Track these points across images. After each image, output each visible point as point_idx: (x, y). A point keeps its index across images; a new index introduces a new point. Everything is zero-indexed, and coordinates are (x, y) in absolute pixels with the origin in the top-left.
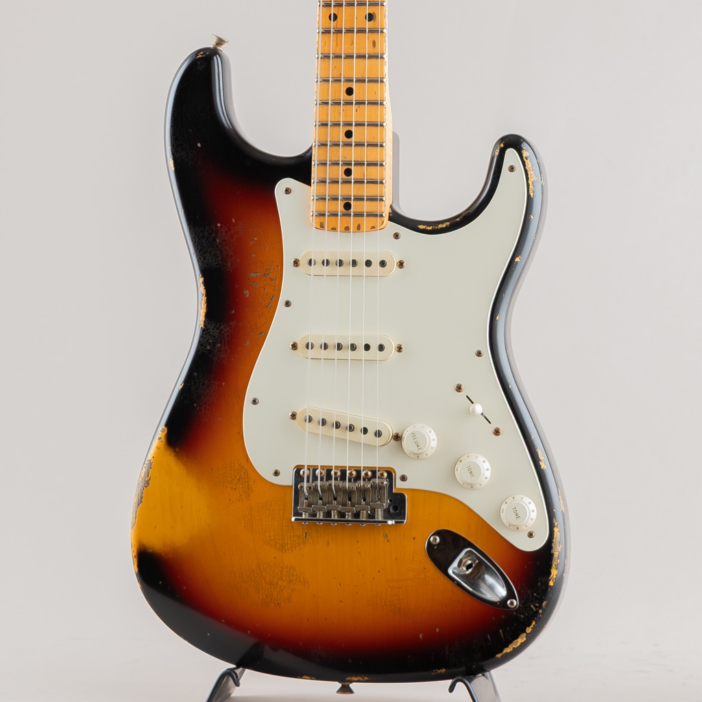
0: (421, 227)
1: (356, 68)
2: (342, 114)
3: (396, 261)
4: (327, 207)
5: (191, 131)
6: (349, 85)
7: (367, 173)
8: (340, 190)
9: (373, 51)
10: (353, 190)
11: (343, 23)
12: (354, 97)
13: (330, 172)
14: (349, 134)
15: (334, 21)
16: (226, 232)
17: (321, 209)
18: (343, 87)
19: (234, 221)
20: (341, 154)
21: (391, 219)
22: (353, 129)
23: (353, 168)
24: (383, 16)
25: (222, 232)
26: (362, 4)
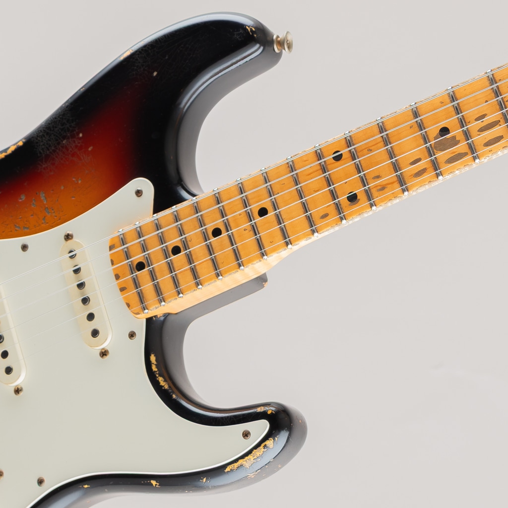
0: (153, 358)
1: (291, 208)
2: (236, 214)
3: (105, 345)
4: (134, 243)
5: (167, 58)
6: (269, 208)
7: (182, 271)
8: (155, 250)
9: (316, 218)
11: (337, 169)
12: (258, 220)
13: (169, 228)
14: (217, 232)
15: (334, 158)
16: (76, 146)
17: (128, 238)
18: (266, 203)
19: (90, 149)
20: (193, 233)
21: (149, 321)
22: (224, 234)
23: (183, 253)
24: (359, 212)
25: (74, 142)
26: (364, 181)
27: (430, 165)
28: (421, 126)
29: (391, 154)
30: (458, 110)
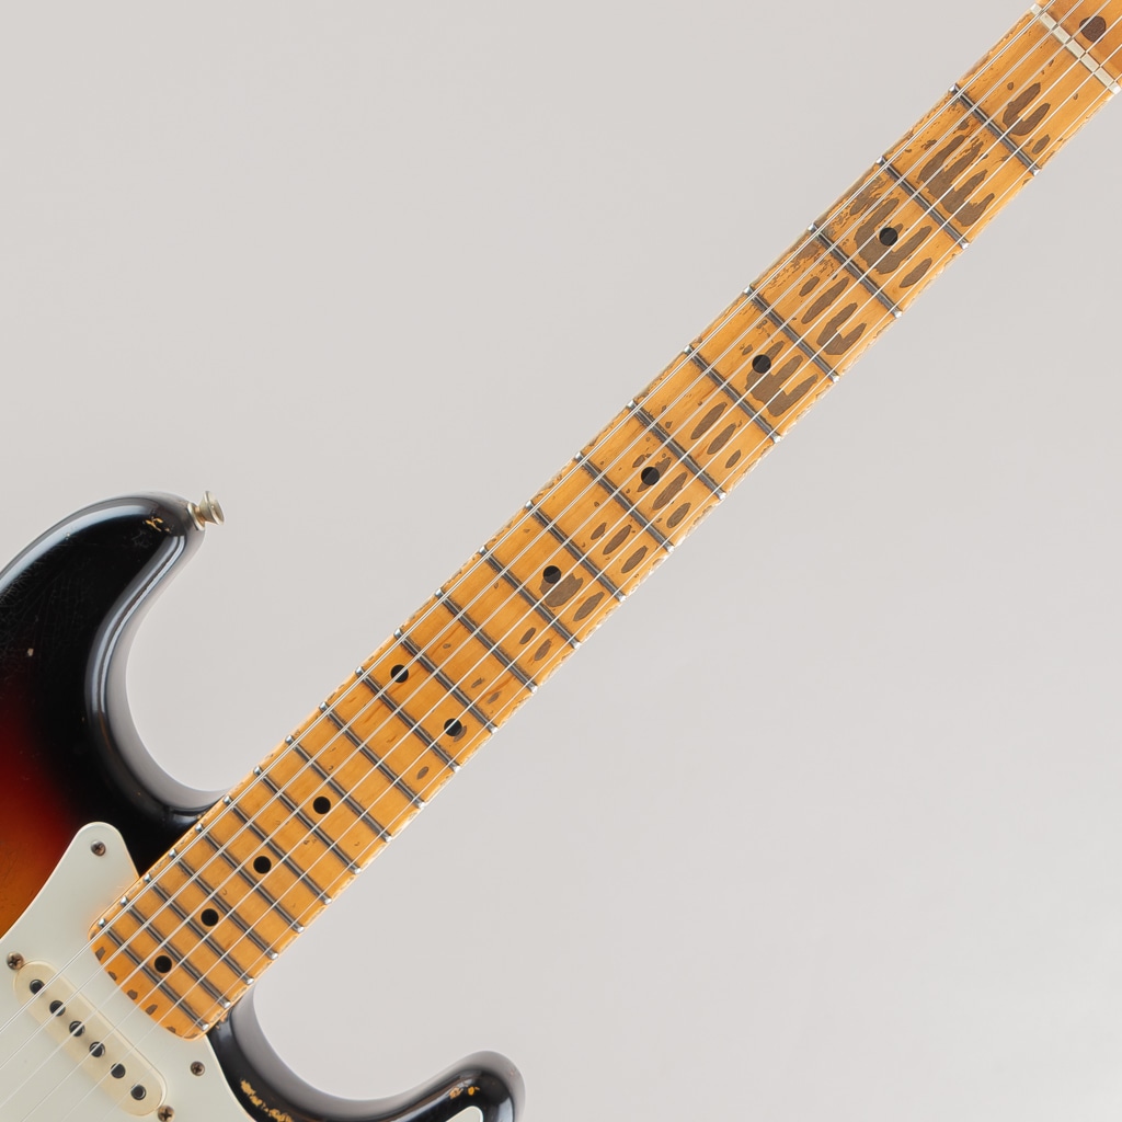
0: (246, 1087)
1: (364, 783)
2: (283, 827)
3: (163, 1104)
4: (136, 936)
5: (37, 620)
6: (330, 795)
7: (238, 945)
8: (177, 932)
9: (412, 782)
10: (194, 950)
11: (409, 698)
12: (322, 820)
13: (183, 890)
14: (262, 865)
15: (398, 681)
17: (122, 930)
20: (226, 883)
21: (211, 1034)
22: (277, 865)
23: (223, 920)
24: (474, 746)
26: (461, 698)
27: (553, 633)
28: (511, 580)
29: (485, 641)
30: (559, 535)
